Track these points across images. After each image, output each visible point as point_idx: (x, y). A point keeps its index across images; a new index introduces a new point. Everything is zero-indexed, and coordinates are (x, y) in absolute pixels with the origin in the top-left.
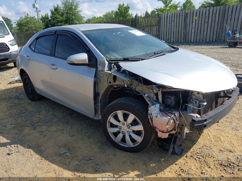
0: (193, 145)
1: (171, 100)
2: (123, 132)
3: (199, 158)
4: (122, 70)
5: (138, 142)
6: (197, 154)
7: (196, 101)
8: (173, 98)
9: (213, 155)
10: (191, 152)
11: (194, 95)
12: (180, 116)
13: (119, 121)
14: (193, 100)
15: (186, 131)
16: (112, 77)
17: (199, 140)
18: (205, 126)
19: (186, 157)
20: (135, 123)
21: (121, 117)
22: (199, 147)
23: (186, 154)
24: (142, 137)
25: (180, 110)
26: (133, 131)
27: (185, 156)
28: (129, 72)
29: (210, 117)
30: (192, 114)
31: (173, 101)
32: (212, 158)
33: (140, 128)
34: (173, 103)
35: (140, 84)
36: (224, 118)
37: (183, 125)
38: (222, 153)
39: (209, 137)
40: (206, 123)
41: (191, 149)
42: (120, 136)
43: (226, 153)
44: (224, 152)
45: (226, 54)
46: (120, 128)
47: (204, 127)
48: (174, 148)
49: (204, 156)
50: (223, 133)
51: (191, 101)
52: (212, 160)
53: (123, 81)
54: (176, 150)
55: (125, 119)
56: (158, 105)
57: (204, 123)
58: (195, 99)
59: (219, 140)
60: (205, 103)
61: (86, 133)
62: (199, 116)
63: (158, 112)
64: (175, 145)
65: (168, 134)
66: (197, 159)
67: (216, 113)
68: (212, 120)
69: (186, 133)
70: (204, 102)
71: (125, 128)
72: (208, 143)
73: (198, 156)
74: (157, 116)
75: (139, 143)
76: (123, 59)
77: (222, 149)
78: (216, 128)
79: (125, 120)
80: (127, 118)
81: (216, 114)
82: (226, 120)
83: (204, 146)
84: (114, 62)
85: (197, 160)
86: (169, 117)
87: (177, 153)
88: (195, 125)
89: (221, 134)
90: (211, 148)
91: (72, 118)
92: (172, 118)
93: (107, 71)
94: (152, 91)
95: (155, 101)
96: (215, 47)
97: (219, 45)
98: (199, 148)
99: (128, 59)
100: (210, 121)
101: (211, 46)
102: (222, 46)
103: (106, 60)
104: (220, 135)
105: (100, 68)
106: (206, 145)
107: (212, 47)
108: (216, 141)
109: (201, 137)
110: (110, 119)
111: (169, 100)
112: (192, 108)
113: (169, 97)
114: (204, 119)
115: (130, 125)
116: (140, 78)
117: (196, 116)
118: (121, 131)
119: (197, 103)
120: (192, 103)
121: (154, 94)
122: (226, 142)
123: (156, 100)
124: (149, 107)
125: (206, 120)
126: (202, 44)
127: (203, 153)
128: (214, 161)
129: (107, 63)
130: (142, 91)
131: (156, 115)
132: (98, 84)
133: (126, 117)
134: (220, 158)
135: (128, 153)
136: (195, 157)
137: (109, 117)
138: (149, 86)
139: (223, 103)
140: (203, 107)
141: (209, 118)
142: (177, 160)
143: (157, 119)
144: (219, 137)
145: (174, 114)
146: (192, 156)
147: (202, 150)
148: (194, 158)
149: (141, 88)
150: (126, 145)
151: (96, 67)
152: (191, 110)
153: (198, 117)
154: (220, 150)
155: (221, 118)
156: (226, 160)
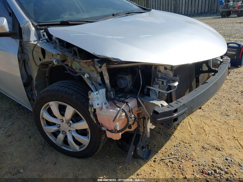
0: (166, 141)
1: (127, 81)
2: (64, 131)
3: (172, 163)
4: (54, 38)
5: (85, 145)
6: (170, 155)
7: (163, 80)
8: (129, 78)
9: (192, 156)
10: (162, 154)
11: (160, 71)
12: (139, 105)
13: (55, 117)
14: (158, 80)
15: (150, 126)
16: (40, 51)
17: (176, 133)
18: (176, 119)
19: (154, 161)
20: (76, 118)
21: (55, 111)
22: (175, 144)
23: (154, 157)
24: (88, 137)
25: (139, 96)
26: (77, 131)
27: (153, 159)
28: (60, 41)
29: (184, 105)
30: (155, 102)
31: (129, 82)
32: (190, 161)
33: (83, 125)
34: (130, 85)
35: (76, 59)
36: (212, 99)
37: (144, 118)
38: (205, 152)
39: (189, 128)
40: (176, 115)
41: (164, 148)
42: (61, 136)
43: (211, 152)
44: (209, 151)
45: (218, 24)
46: (58, 126)
47: (174, 122)
48: (135, 151)
49: (180, 159)
50: (208, 121)
51: (156, 81)
52: (189, 164)
53: (53, 56)
54: (138, 153)
55: (62, 113)
56: (103, 91)
57: (173, 116)
58: (162, 78)
59: (203, 131)
60: (176, 84)
61: (29, 131)
62: (165, 104)
63: (102, 101)
64: (138, 146)
65: (120, 134)
66: (168, 164)
67: (194, 97)
68: (186, 108)
69: (151, 129)
70: (174, 81)
71: (64, 126)
72: (187, 137)
73: (171, 160)
74: (101, 108)
75: (86, 147)
76: (59, 23)
77: (206, 146)
78: (201, 114)
79: (63, 115)
80: (65, 111)
81: (193, 99)
82: (213, 102)
83: (182, 143)
84: (43, 27)
85: (169, 166)
86: (119, 109)
87: (141, 156)
88: (159, 120)
89: (206, 121)
90: (190, 146)
91: (19, 110)
92: (123, 109)
93: (35, 41)
94: (93, 69)
95: (100, 85)
96: (207, 18)
97: (211, 16)
98: (174, 146)
99: (68, 22)
100: (183, 111)
101: (203, 17)
102: (214, 17)
103: (33, 24)
104: (205, 125)
105: (25, 38)
106: (184, 141)
107: (205, 18)
108: (199, 134)
109: (179, 128)
110: (43, 114)
111: (122, 81)
112: (157, 92)
113: (122, 77)
114: (173, 109)
115: (71, 122)
116: (74, 48)
117: (162, 105)
118: (61, 130)
119: (165, 84)
120: (157, 84)
121: (98, 73)
122: (211, 133)
123: (101, 82)
124: (89, 94)
125: (176, 111)
126: (193, 16)
127: (179, 154)
128: (193, 166)
129: (33, 29)
130: (80, 70)
131: (100, 106)
132: (27, 63)
133: (62, 110)
134: (202, 161)
135: (75, 159)
136: (167, 161)
137: (42, 112)
138: (88, 61)
139: (206, 82)
140: (175, 89)
141: (181, 107)
142: (141, 166)
143: (101, 112)
144: (203, 127)
145: (127, 103)
146: (162, 160)
147: (178, 148)
148: (164, 162)
149: (78, 64)
150: (70, 148)
151: (21, 37)
152: (156, 95)
153: (164, 106)
154: (203, 147)
155: (203, 103)
156: (210, 164)
